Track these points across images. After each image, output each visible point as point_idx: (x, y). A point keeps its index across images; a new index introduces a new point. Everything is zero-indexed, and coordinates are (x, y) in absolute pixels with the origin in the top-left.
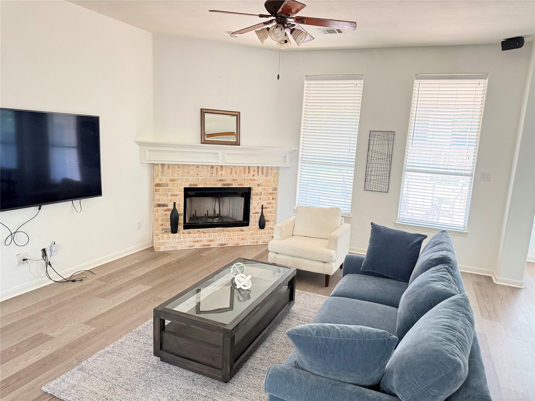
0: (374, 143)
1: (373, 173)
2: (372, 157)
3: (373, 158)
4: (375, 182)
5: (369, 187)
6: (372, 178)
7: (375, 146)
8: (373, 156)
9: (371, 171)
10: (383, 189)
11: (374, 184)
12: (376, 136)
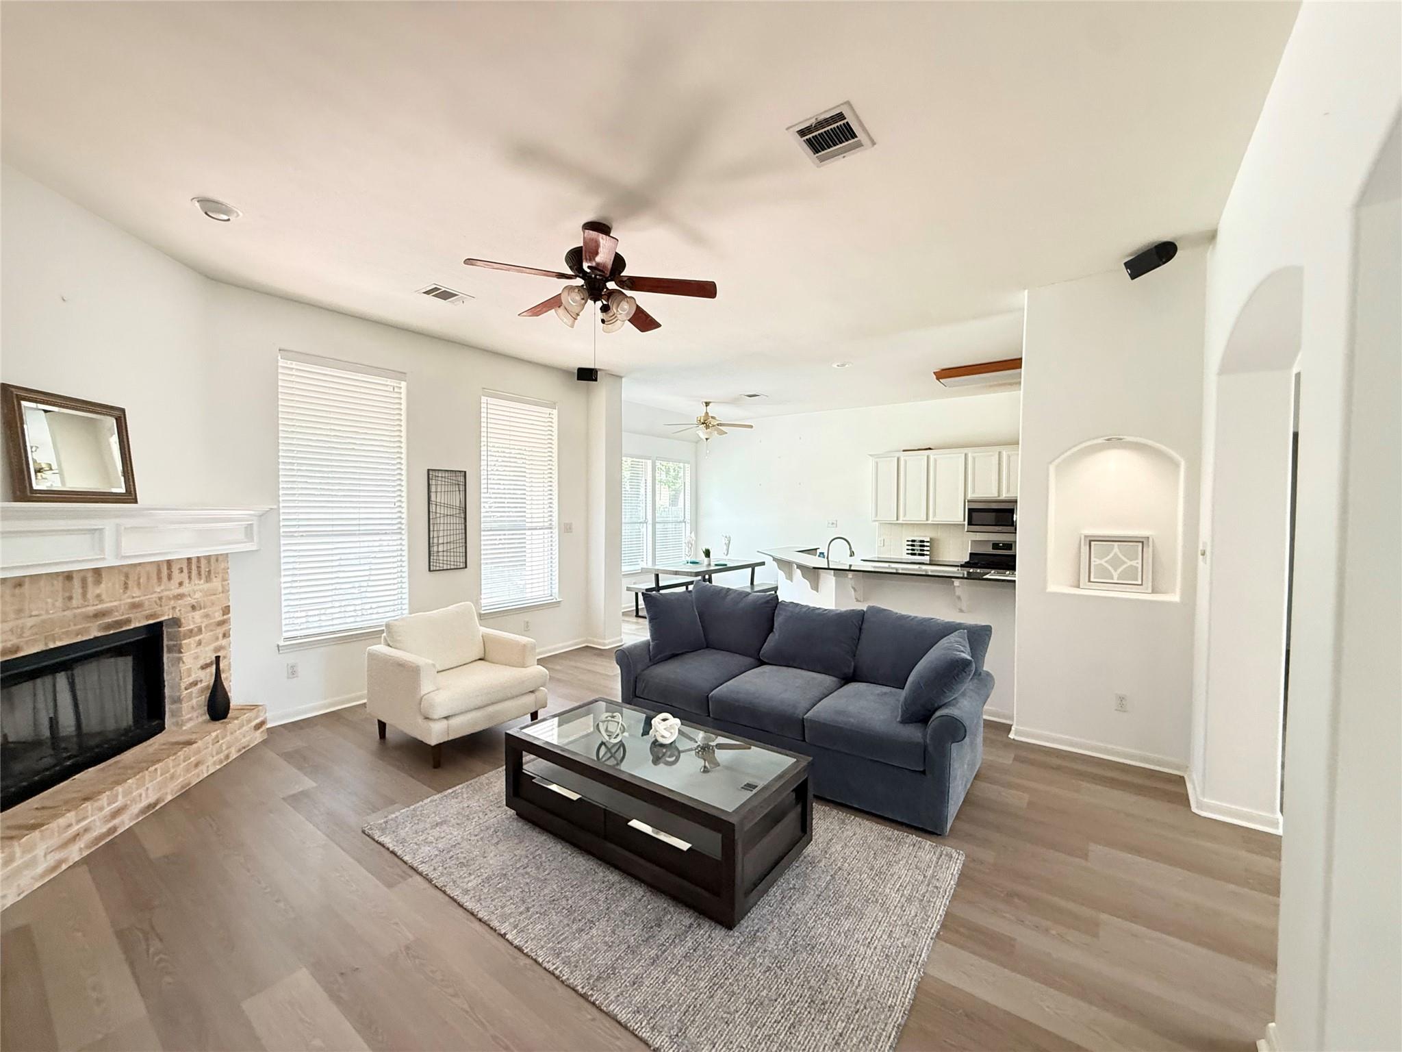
0: (436, 489)
1: (441, 541)
2: (436, 513)
3: (438, 515)
4: (445, 553)
5: (438, 565)
6: (441, 549)
7: (439, 494)
8: (438, 511)
9: (438, 537)
10: (458, 564)
11: (445, 558)
12: (440, 479)
